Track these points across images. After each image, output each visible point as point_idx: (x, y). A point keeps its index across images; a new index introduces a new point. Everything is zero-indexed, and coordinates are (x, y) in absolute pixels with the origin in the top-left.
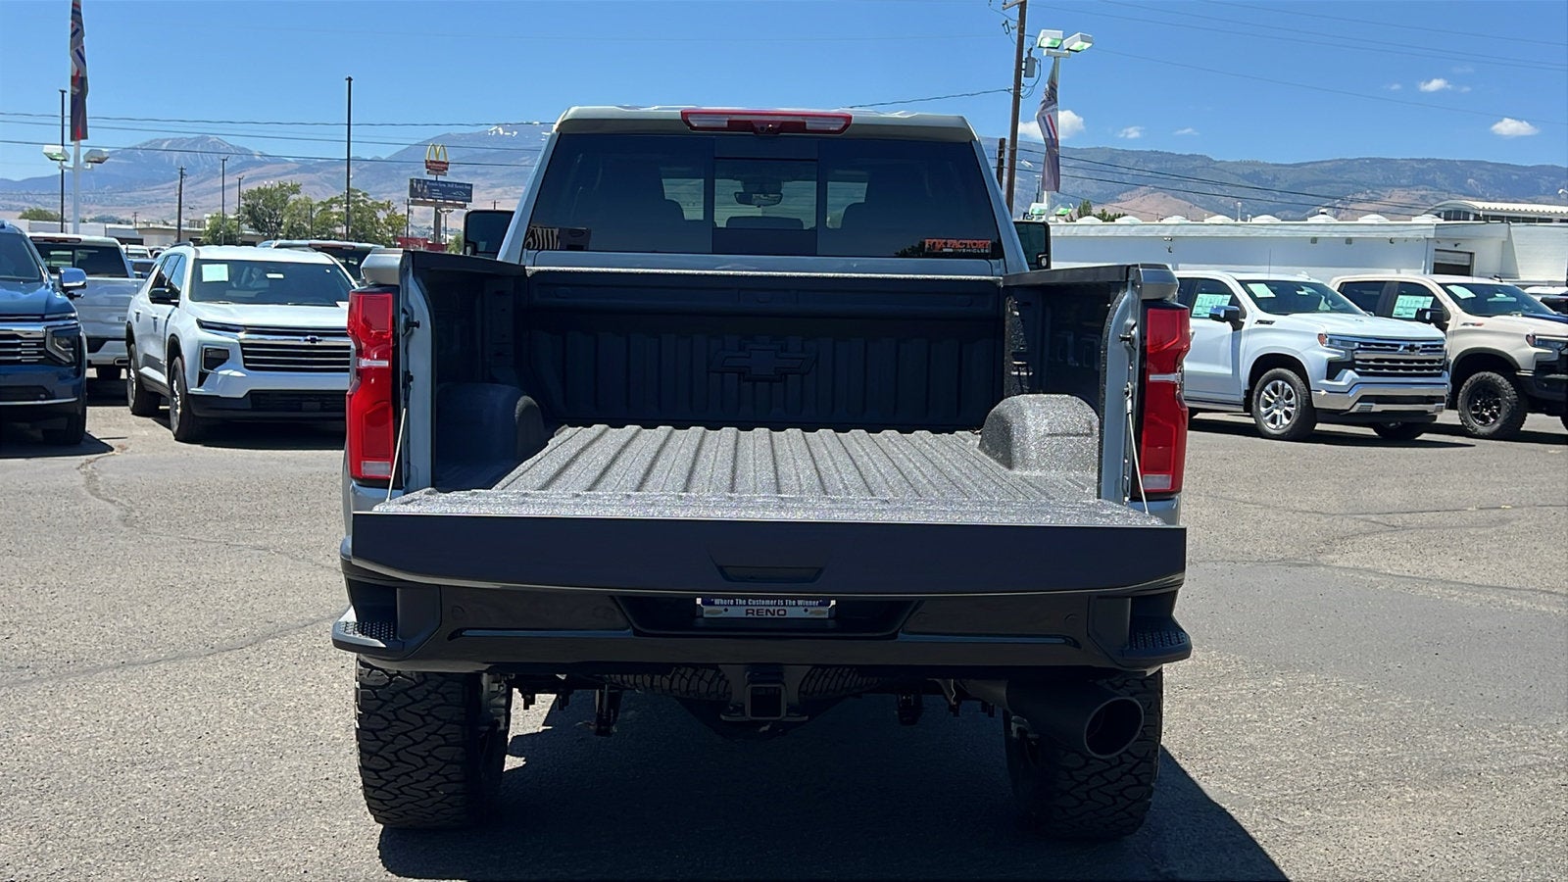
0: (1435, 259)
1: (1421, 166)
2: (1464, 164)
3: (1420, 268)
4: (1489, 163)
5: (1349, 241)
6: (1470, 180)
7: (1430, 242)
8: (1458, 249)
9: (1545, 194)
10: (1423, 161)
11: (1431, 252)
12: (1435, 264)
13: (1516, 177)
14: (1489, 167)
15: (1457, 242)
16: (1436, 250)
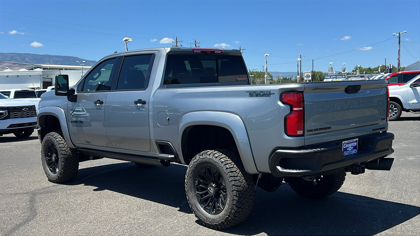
0: (43, 80)
1: (12, 55)
2: (24, 54)
3: (39, 83)
4: (31, 54)
5: (18, 76)
6: (26, 59)
7: (41, 76)
8: (48, 77)
9: (47, 62)
10: (13, 53)
11: (41, 78)
12: (43, 82)
13: (39, 58)
14: (31, 55)
15: (48, 76)
16: (43, 78)
